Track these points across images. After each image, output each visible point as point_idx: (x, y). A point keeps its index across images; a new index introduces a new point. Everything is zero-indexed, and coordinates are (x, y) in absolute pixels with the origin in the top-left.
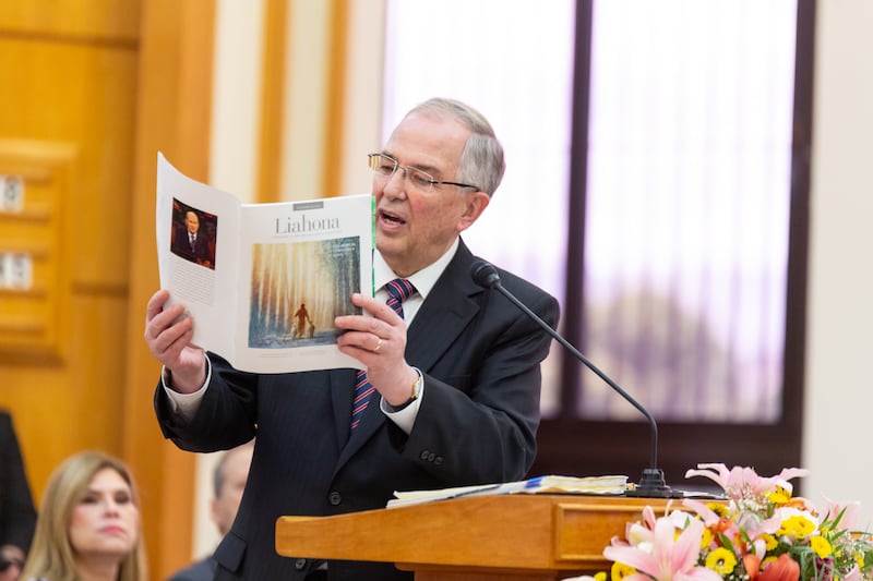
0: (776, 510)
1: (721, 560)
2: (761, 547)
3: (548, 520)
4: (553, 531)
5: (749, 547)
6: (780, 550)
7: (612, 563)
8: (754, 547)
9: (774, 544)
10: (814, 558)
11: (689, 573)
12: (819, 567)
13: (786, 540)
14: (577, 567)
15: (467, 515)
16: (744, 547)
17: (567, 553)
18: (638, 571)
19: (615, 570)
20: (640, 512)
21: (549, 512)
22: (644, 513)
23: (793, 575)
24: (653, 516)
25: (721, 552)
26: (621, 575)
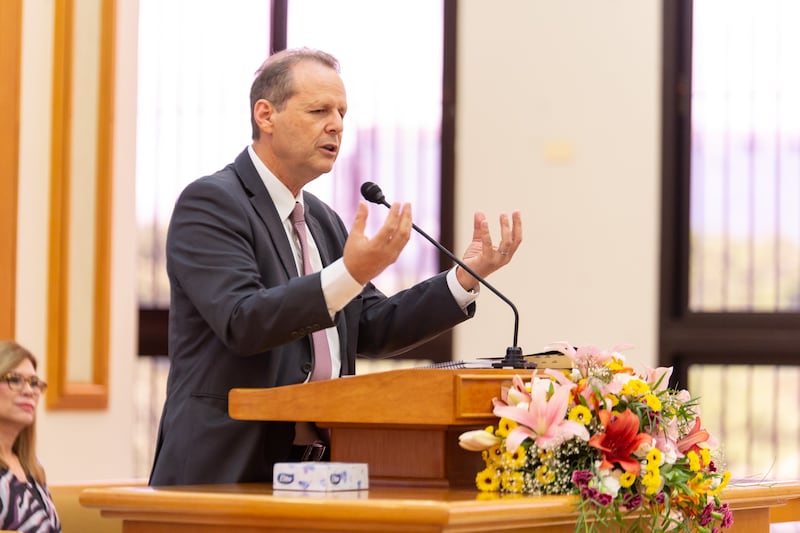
0: (614, 376)
1: (580, 415)
2: (610, 404)
3: (451, 387)
4: (455, 395)
5: (601, 403)
6: (621, 407)
7: (499, 419)
8: (605, 404)
9: (617, 402)
10: (648, 411)
11: (560, 425)
12: (652, 418)
13: (624, 398)
14: (470, 423)
15: (384, 385)
16: (597, 404)
17: (465, 412)
18: (519, 424)
19: (502, 424)
20: (511, 380)
21: (451, 381)
22: (514, 380)
23: (635, 424)
24: (522, 383)
25: (580, 408)
26: (507, 427)
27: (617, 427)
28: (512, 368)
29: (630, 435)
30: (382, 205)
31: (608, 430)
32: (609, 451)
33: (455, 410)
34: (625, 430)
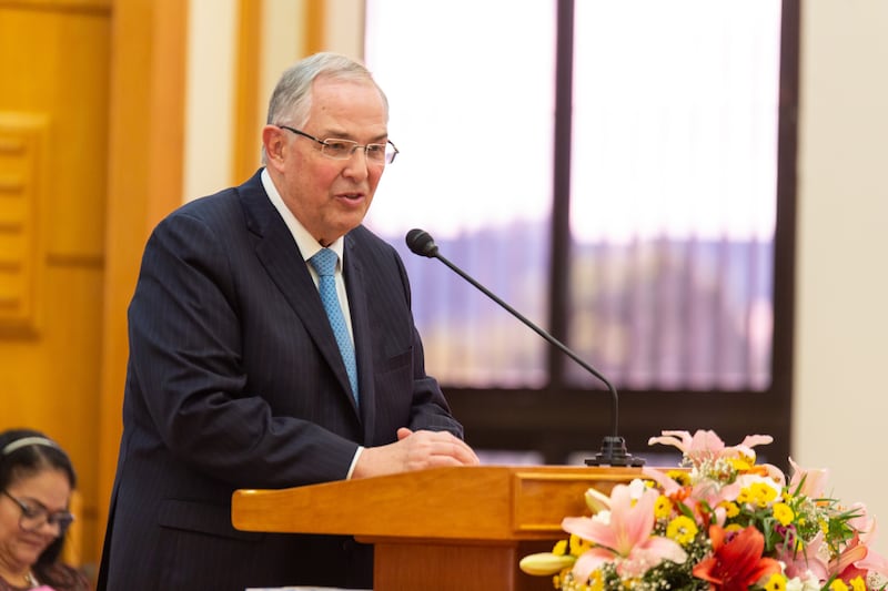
0: (738, 477)
2: (721, 514)
3: (506, 490)
4: (511, 501)
5: (710, 516)
6: (743, 518)
7: (570, 533)
8: (714, 516)
9: (735, 511)
10: (777, 526)
13: (749, 507)
14: (536, 537)
16: (704, 516)
17: (527, 523)
18: (598, 546)
19: (573, 540)
21: (507, 482)
23: (758, 546)
25: (682, 520)
27: (734, 548)
28: (608, 466)
29: (753, 559)
30: (435, 259)
31: (719, 553)
32: (720, 582)
33: (512, 519)
34: (744, 554)
